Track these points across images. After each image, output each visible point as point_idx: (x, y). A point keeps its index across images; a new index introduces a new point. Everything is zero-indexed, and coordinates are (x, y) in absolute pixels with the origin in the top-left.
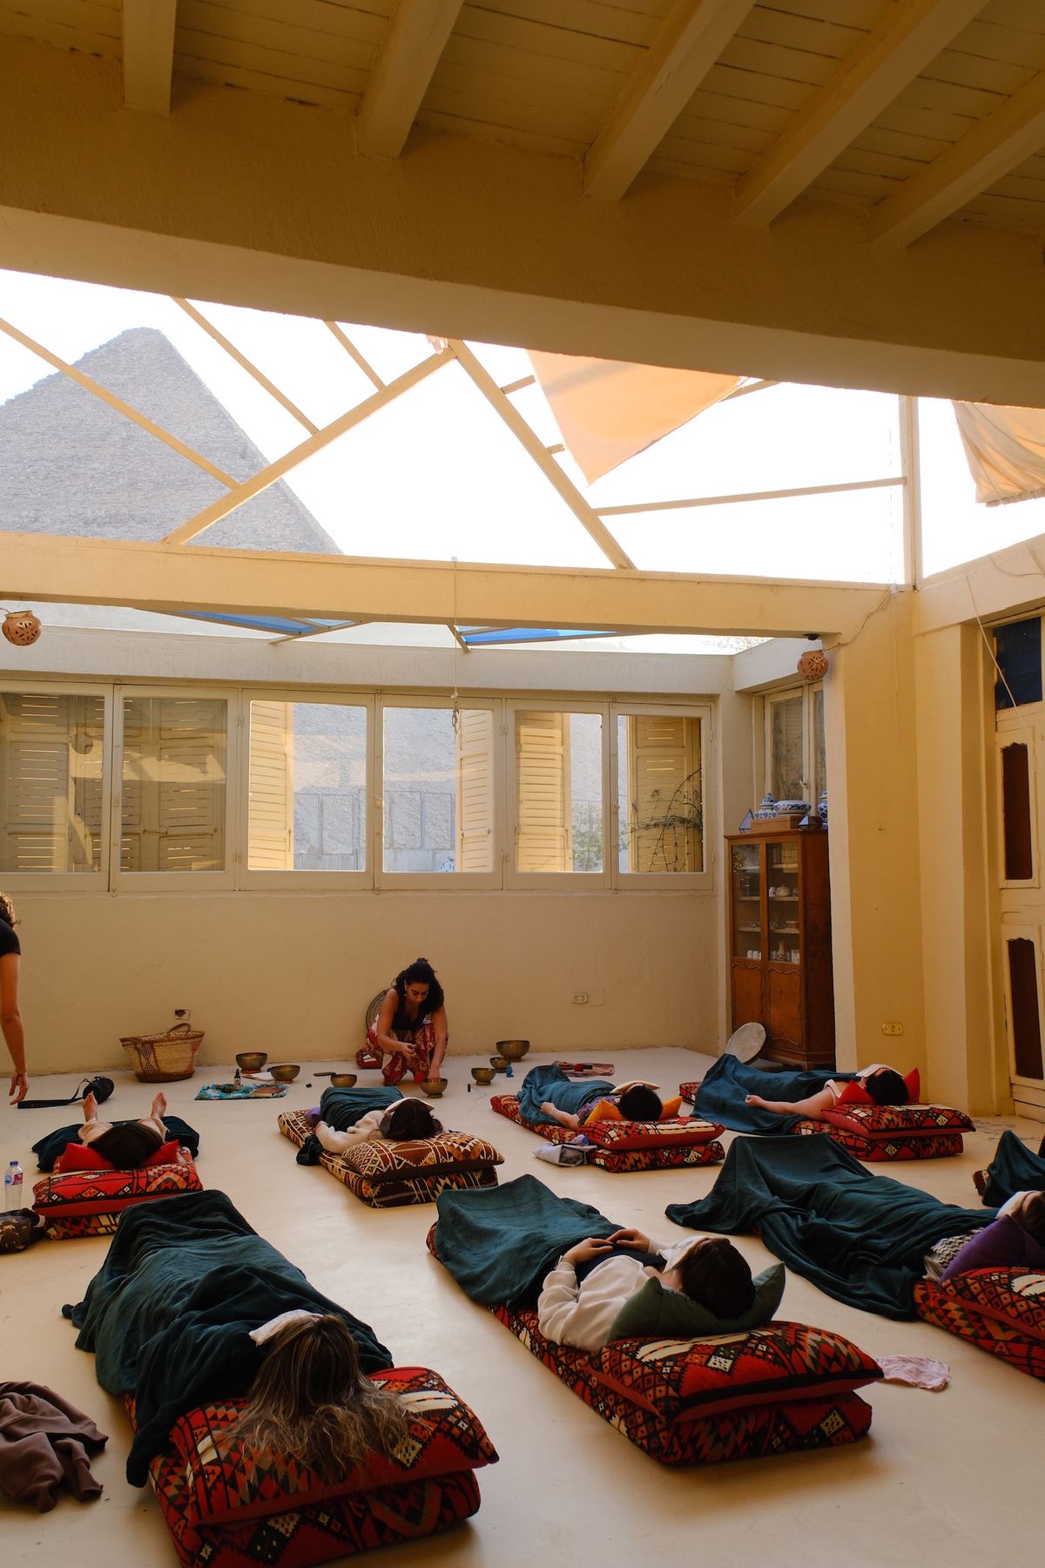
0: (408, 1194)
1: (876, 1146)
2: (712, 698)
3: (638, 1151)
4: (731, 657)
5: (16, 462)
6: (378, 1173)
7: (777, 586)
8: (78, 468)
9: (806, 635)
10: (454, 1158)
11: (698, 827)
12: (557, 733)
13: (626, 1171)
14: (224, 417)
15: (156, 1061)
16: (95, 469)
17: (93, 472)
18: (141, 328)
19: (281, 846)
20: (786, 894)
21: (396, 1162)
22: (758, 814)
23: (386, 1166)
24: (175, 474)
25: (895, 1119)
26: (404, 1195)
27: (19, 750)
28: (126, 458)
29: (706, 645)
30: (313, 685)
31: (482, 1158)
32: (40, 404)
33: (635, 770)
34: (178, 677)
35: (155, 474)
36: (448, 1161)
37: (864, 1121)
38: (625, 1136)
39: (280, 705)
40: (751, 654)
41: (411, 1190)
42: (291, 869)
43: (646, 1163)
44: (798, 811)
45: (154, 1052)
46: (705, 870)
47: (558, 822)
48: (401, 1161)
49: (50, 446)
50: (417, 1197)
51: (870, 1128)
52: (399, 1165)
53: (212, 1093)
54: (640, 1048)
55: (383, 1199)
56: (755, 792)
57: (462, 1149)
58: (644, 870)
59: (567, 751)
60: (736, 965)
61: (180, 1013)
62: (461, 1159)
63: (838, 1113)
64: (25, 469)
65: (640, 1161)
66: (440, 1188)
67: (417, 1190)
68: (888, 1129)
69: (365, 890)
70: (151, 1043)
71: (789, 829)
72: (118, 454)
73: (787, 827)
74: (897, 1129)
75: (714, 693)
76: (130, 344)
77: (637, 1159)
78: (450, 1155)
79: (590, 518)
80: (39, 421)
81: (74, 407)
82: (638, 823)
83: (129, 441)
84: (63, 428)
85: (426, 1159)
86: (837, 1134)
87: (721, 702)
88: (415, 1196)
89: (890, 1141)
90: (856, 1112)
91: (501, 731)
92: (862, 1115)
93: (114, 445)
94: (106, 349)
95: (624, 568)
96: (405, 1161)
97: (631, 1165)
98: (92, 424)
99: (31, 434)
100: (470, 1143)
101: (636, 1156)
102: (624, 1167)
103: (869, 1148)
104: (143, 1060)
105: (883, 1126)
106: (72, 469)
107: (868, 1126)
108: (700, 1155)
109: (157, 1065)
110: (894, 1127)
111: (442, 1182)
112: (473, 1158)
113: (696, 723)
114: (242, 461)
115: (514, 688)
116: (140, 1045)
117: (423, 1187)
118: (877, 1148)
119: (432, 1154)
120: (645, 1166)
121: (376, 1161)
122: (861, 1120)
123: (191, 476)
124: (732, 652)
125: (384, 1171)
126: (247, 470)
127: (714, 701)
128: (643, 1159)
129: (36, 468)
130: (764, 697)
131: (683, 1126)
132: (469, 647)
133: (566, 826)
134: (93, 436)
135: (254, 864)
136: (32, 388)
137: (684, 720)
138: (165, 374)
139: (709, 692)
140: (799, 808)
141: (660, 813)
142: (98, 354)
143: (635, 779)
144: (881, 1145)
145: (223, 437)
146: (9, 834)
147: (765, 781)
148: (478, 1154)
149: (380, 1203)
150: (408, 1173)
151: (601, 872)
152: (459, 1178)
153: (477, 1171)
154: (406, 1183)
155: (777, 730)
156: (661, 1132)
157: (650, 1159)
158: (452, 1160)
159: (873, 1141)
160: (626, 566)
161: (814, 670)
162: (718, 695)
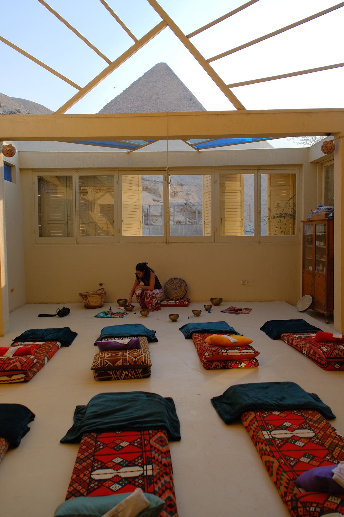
1: (330, 364)
2: (300, 166)
3: (218, 361)
4: (308, 148)
5: (126, 109)
6: (97, 368)
7: (310, 112)
8: (143, 109)
9: (325, 134)
10: (130, 364)
11: (294, 217)
12: (239, 183)
13: (212, 369)
14: (185, 88)
15: (89, 302)
16: (148, 109)
17: (147, 109)
18: (160, 63)
19: (138, 227)
20: (323, 245)
21: (105, 363)
22: (314, 212)
23: (100, 365)
24: (171, 108)
25: (340, 353)
26: (108, 377)
27: (49, 195)
28: (157, 104)
29: (298, 144)
30: (143, 168)
31: (141, 364)
32: (132, 90)
33: (270, 196)
34: (95, 167)
35: (165, 108)
36: (127, 364)
37: (325, 353)
38: (212, 355)
39: (136, 176)
40: (315, 146)
41: (111, 375)
42: (141, 235)
43: (221, 367)
44: (328, 211)
45: (88, 298)
46: (296, 234)
47: (240, 216)
48: (107, 363)
49: (135, 103)
50: (114, 378)
51: (327, 357)
52: (106, 365)
53: (101, 315)
54: (268, 301)
55: (99, 378)
56: (317, 203)
57: (134, 359)
58: (273, 233)
59: (243, 189)
60: (304, 272)
61: (101, 285)
62: (133, 364)
63: (316, 347)
64: (129, 111)
65: (218, 365)
66: (123, 375)
67: (113, 375)
68: (335, 358)
69: (163, 243)
70: (87, 295)
71: (324, 218)
72: (154, 103)
73: (323, 218)
74: (341, 358)
75: (301, 163)
76: (157, 68)
77: (217, 365)
78: (128, 362)
79: (226, 89)
80: (132, 95)
81: (142, 90)
82: (271, 216)
83: (157, 99)
84: (139, 97)
85: (118, 363)
86: (315, 356)
87: (304, 166)
88: (112, 377)
89: (337, 363)
90: (323, 348)
91: (214, 182)
92: (325, 350)
93: (153, 101)
94: (150, 71)
95: (241, 110)
96: (109, 363)
97: (214, 367)
98: (147, 94)
99: (130, 100)
100: (139, 357)
101: (217, 363)
102: (211, 368)
103: (327, 365)
104: (85, 301)
105: (334, 356)
106: (142, 109)
107: (326, 355)
108: (246, 365)
109: (89, 303)
110: (339, 357)
111: (124, 373)
112: (138, 363)
113: (294, 175)
114: (190, 102)
115: (219, 165)
116: (84, 296)
117: (116, 374)
118: (330, 365)
119: (121, 361)
120: (220, 368)
121: (97, 362)
122: (324, 352)
123: (175, 108)
124: (309, 146)
125: (99, 367)
126: (192, 104)
127: (301, 167)
128: (219, 365)
129: (132, 110)
130: (322, 164)
131: (240, 352)
132: (200, 150)
133: (242, 218)
134: (147, 98)
135: (124, 234)
136: (130, 86)
137: (290, 175)
138: (167, 76)
139: (299, 163)
140: (329, 209)
141: (279, 212)
142: (148, 73)
143: (270, 198)
144: (332, 364)
145: (185, 94)
146: (47, 224)
147: (321, 198)
148: (140, 362)
149: (98, 379)
150: (110, 368)
151: (253, 235)
152: (132, 372)
153: (140, 369)
154: (109, 372)
155: (327, 177)
156: (229, 354)
157: (223, 365)
158: (129, 364)
159: (329, 362)
160: (241, 108)
161: (328, 149)
162: (303, 164)
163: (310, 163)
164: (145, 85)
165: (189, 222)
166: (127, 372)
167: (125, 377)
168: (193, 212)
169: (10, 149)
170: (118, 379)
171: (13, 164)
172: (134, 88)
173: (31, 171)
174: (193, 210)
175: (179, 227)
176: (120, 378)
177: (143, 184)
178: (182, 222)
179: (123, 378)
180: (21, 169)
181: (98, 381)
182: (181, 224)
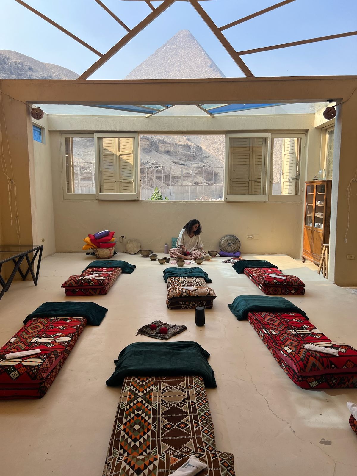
0: (180, 306)
2: (306, 131)
7: (315, 80)
9: (327, 100)
26: (179, 306)
46: (299, 194)
50: (183, 307)
54: (271, 254)
56: (320, 166)
66: (191, 305)
67: (183, 305)
76: (180, 36)
79: (236, 56)
87: (309, 131)
111: (192, 303)
117: (185, 304)
130: (326, 129)
132: (213, 115)
138: (190, 44)
145: (206, 61)
149: (170, 307)
154: (180, 302)
160: (250, 76)
161: (329, 115)
162: (308, 129)
163: (316, 128)
164: (168, 52)
165: (206, 183)
166: (194, 303)
167: (192, 307)
168: (210, 174)
169: (39, 112)
170: (187, 309)
171: (42, 126)
172: (158, 55)
173: (59, 132)
174: (210, 172)
175: (197, 188)
176: (188, 308)
177: (165, 147)
178: (200, 183)
179: (190, 307)
180: (50, 132)
181: (170, 309)
182: (199, 185)
